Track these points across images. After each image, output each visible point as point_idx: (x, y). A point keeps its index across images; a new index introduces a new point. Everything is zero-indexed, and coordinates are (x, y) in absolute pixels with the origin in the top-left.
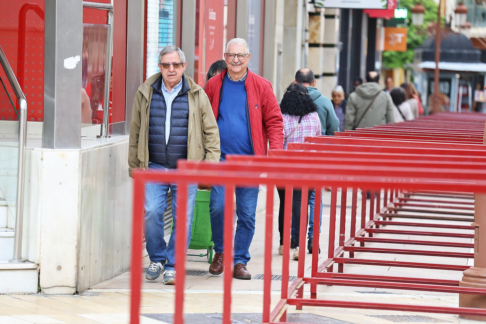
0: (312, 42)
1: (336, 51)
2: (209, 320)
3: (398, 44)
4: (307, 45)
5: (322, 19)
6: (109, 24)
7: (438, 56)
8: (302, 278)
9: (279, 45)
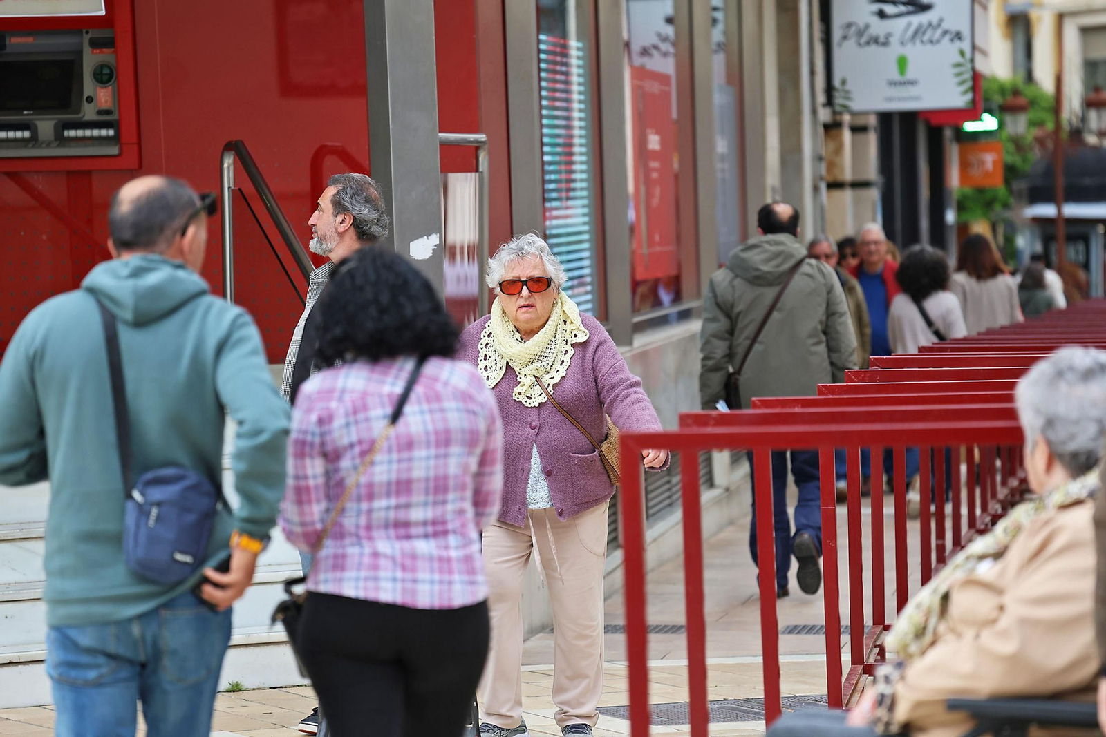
0: (830, 179)
1: (874, 194)
2: (714, 713)
3: (987, 174)
4: (823, 186)
5: (847, 135)
6: (481, 170)
7: (1060, 192)
8: (882, 626)
9: (774, 189)
